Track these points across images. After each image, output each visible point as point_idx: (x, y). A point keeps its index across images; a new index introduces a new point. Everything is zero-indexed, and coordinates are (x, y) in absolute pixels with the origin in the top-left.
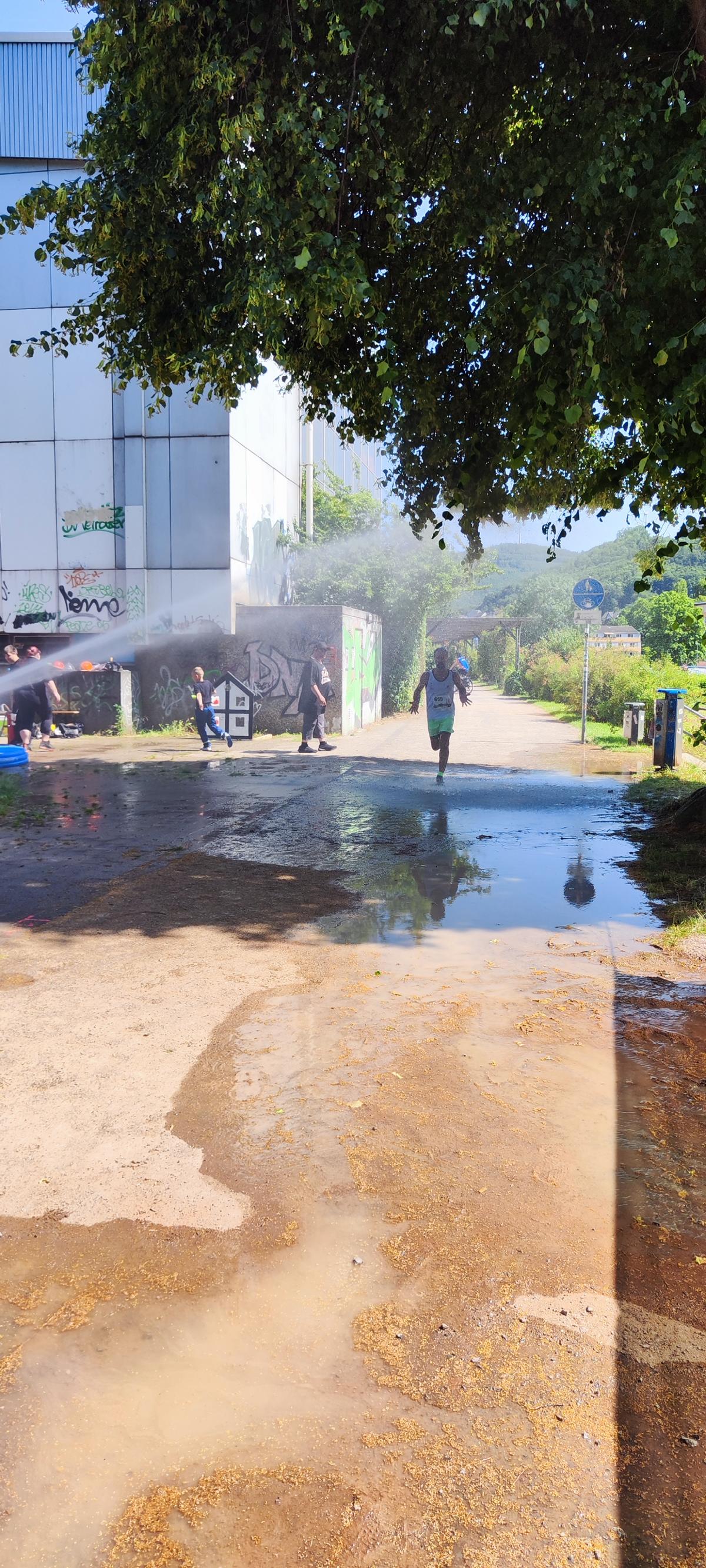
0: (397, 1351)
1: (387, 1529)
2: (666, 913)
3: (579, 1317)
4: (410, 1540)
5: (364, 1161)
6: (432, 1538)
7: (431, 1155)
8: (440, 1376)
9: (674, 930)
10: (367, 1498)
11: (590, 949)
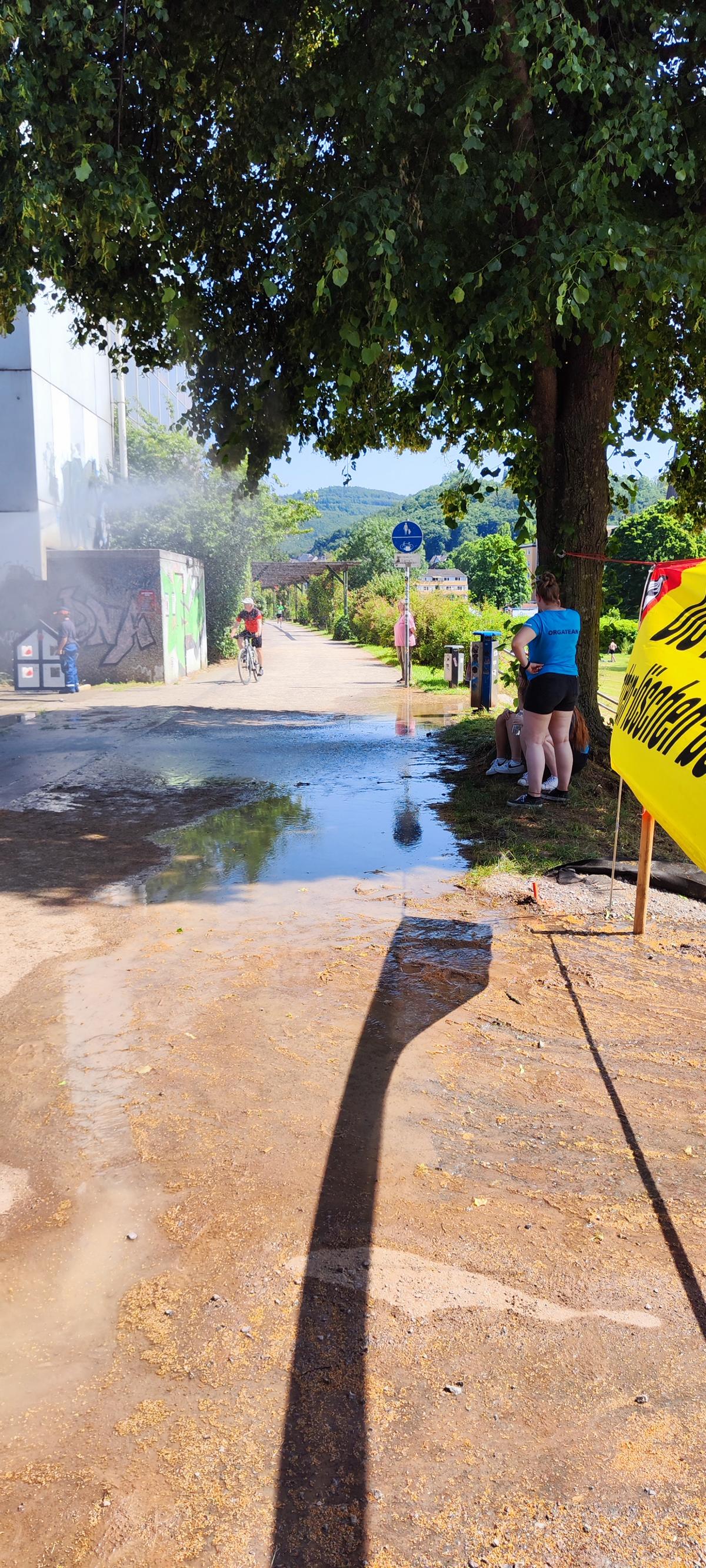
0: (162, 1328)
1: (136, 1522)
2: (471, 853)
3: (354, 1272)
4: (160, 1531)
5: (148, 1129)
6: (184, 1526)
7: (219, 1117)
8: (208, 1350)
9: (478, 872)
10: (118, 1492)
11: (396, 892)
